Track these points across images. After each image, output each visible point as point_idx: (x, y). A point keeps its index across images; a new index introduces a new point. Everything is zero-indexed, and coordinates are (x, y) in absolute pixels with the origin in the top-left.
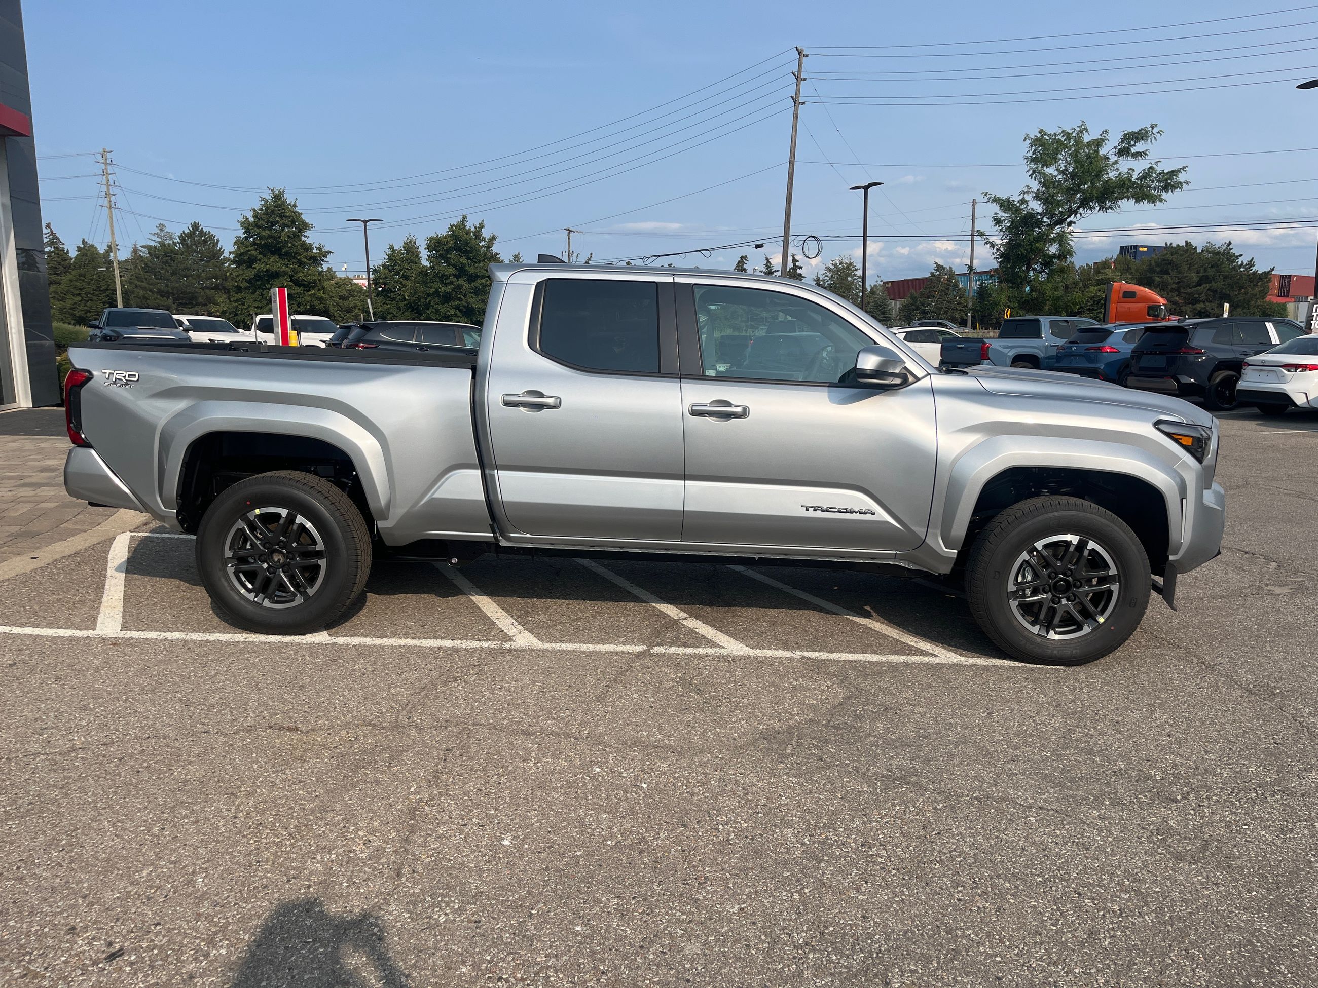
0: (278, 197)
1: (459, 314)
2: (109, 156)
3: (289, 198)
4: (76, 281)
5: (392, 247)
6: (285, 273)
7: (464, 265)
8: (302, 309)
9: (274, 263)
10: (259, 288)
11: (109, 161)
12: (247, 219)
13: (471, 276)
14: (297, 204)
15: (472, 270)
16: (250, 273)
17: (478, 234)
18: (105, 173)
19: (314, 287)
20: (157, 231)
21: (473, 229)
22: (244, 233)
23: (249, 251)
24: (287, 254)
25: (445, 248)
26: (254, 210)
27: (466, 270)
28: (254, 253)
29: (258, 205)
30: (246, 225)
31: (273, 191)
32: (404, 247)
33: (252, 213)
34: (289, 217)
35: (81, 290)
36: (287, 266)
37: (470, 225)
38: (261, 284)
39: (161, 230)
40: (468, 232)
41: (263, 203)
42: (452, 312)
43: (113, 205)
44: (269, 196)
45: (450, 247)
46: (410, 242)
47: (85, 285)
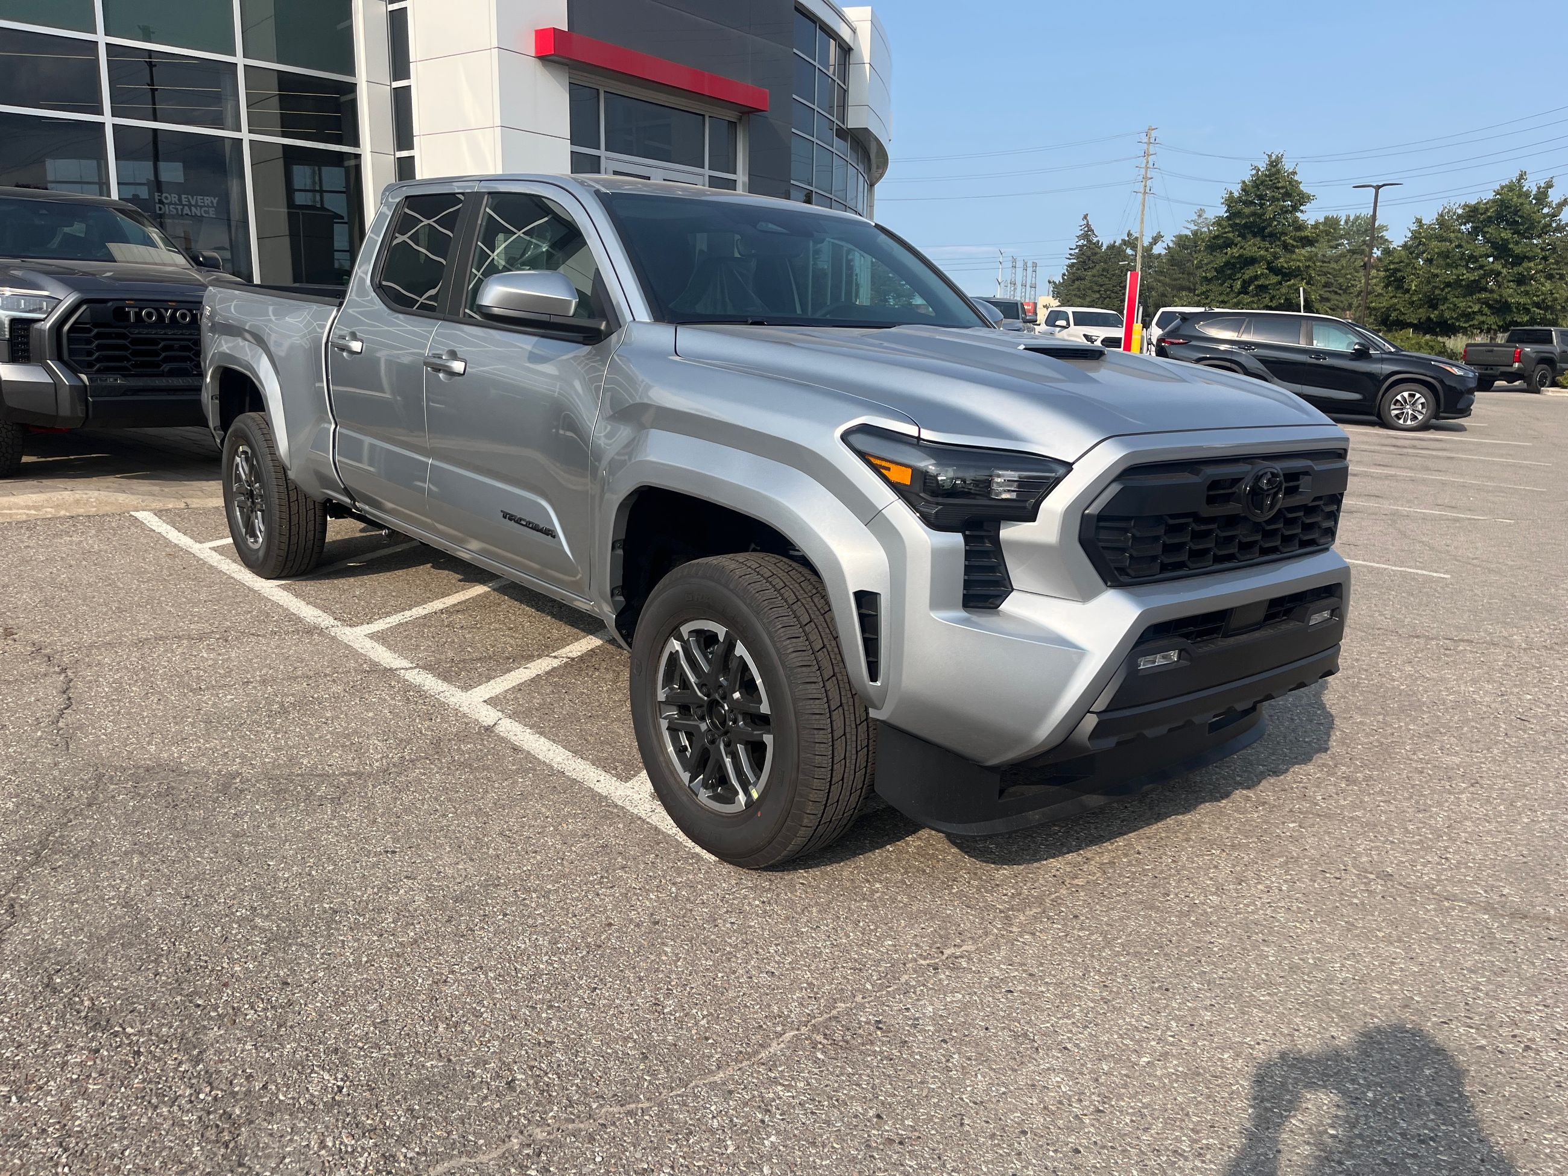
0: (1274, 164)
1: (1486, 310)
2: (1153, 134)
3: (1288, 166)
4: (1098, 277)
5: (1419, 221)
6: (1263, 258)
7: (1506, 242)
8: (1274, 304)
9: (1252, 247)
10: (1230, 278)
11: (1152, 140)
12: (1231, 193)
13: (1517, 256)
14: (1297, 170)
15: (1518, 250)
16: (1220, 260)
17: (1542, 196)
18: (1146, 154)
19: (1296, 276)
20: (1195, 217)
21: (1534, 191)
22: (1226, 212)
23: (1226, 233)
24: (1272, 235)
25: (1482, 218)
26: (1244, 182)
27: (1510, 249)
28: (1230, 235)
29: (1247, 176)
30: (1230, 202)
31: (1270, 156)
32: (1437, 219)
33: (1240, 186)
34: (1282, 187)
35: (1101, 286)
36: (1267, 250)
37: (1531, 186)
38: (1232, 274)
39: (1200, 216)
40: (1527, 195)
41: (1254, 172)
42: (1476, 308)
43: (1148, 191)
44: (1263, 166)
45: (1490, 217)
46: (1448, 212)
47: (1107, 281)
